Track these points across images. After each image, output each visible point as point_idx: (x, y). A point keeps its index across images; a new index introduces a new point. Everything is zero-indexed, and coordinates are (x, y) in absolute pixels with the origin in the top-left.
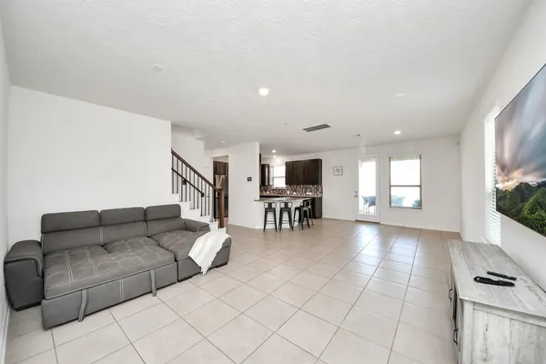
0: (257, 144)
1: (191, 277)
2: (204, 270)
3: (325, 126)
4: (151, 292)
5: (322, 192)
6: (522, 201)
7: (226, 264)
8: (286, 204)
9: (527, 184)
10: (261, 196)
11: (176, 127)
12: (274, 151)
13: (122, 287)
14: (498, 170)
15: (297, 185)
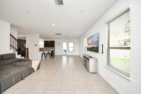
0: (39, 35)
1: (31, 73)
2: (35, 70)
3: (61, 34)
4: (23, 79)
5: (55, 49)
6: (93, 49)
7: (39, 68)
8: (44, 52)
9: (94, 47)
10: (40, 50)
11: (12, 26)
12: (42, 37)
13: (14, 80)
14: (87, 45)
15: (48, 47)
